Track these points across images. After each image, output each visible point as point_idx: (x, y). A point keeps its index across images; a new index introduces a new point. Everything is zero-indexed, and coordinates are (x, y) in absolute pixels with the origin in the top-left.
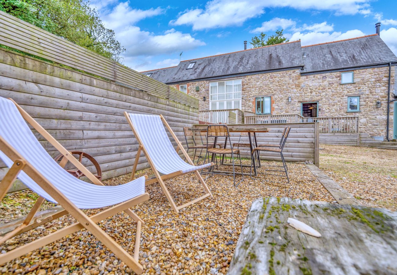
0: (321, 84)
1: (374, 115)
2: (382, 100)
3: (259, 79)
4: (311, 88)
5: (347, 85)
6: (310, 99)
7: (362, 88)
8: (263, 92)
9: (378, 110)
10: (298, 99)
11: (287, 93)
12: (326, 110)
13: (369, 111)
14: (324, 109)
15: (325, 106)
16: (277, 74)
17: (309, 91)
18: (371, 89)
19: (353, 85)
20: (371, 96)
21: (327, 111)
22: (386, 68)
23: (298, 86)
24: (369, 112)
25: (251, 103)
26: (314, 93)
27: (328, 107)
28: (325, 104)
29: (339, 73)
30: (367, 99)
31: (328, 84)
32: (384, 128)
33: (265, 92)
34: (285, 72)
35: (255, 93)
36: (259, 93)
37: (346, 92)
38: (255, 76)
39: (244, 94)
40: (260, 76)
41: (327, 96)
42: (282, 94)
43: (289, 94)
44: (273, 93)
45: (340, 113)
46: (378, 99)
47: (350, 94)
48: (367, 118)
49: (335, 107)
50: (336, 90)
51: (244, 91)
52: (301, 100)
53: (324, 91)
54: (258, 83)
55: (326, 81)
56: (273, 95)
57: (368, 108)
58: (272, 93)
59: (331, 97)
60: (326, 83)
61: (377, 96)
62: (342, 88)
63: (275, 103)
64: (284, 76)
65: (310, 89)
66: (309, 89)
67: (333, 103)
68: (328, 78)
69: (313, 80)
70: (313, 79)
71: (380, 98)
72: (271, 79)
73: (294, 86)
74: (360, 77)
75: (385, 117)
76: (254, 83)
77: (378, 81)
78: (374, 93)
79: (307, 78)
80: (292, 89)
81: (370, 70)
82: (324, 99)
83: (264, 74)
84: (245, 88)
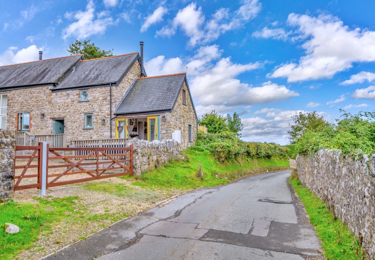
0: (66, 101)
1: (102, 132)
2: (107, 117)
3: (22, 94)
5: (83, 103)
6: (59, 116)
7: (94, 105)
9: (105, 127)
10: (50, 115)
11: (42, 110)
12: (70, 127)
13: (100, 127)
14: (68, 126)
15: (68, 122)
16: (35, 89)
17: (58, 107)
18: (101, 107)
19: (88, 102)
20: (100, 113)
21: (69, 128)
22: (108, 88)
23: (50, 102)
24: (99, 129)
25: (14, 119)
26: (61, 110)
27: (71, 124)
28: (69, 120)
29: (78, 91)
30: (98, 117)
31: (70, 101)
33: (25, 108)
34: (41, 88)
35: (17, 108)
36: (21, 109)
37: (83, 109)
38: (19, 91)
39: (9, 110)
40: (22, 91)
41: (70, 113)
42: (38, 110)
43: (44, 110)
45: (79, 130)
46: (105, 117)
47: (86, 111)
48: (97, 135)
49: (75, 124)
50: (76, 107)
51: (9, 107)
52: (52, 117)
53: (67, 108)
54: (20, 99)
55: (69, 99)
56: (32, 111)
57: (99, 125)
58: (31, 108)
59: (72, 114)
61: (104, 114)
62: (80, 106)
64: (40, 92)
65: (59, 106)
66: (57, 106)
67: (74, 120)
68: (70, 95)
70: (61, 96)
71: (106, 116)
72: (30, 95)
73: (47, 103)
74: (92, 96)
75: (109, 134)
76: (17, 98)
77: (105, 99)
78: (102, 111)
79: (56, 95)
80: (46, 105)
81: (99, 89)
82: (68, 116)
83: (26, 90)
84: (10, 103)
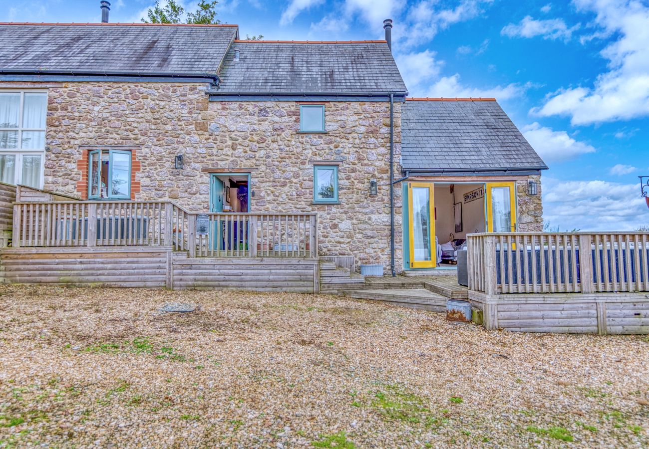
0: (256, 127)
1: (366, 214)
2: (381, 178)
3: (102, 97)
4: (233, 135)
5: (311, 136)
6: (232, 166)
7: (341, 145)
8: (110, 136)
9: (374, 201)
10: (202, 162)
11: (176, 145)
12: (268, 195)
13: (358, 202)
14: (262, 194)
15: (264, 184)
16: (150, 88)
17: (230, 143)
18: (360, 151)
19: (323, 136)
20: (358, 167)
21: (268, 198)
22: (384, 106)
23: (202, 127)
24: (356, 206)
25: (73, 166)
26: (240, 151)
27: (272, 189)
28: (265, 179)
29: (294, 104)
30: (353, 175)
31: (270, 129)
32: (384, 243)
33: (114, 135)
34: (169, 85)
35: (85, 134)
36: (99, 137)
37: (309, 153)
38: (89, 86)
39: (53, 137)
40: (102, 89)
41: (269, 160)
42: (161, 145)
43: (181, 146)
44: (137, 142)
45: (298, 206)
46: (373, 176)
47: (318, 158)
48: (352, 219)
49: (286, 189)
50: (289, 146)
51: (53, 128)
52: (210, 167)
53: (261, 145)
54: (96, 108)
55: (266, 123)
56: (138, 146)
57: (355, 195)
58: (136, 139)
59: (277, 163)
60: (266, 126)
61: (371, 169)
62: (302, 143)
63: (142, 168)
64: (169, 97)
65: (231, 139)
66: (228, 139)
67: (282, 180)
68: (271, 115)
69: (238, 116)
70: (238, 112)
71: (376, 173)
72: (132, 101)
73: (193, 127)
74: (337, 121)
75: (386, 218)
76: (83, 106)
77: (372, 132)
78: (366, 162)
79: (224, 109)
80: (189, 134)
81: (355, 105)
82: (263, 168)
83: (115, 85)
84: (58, 119)
